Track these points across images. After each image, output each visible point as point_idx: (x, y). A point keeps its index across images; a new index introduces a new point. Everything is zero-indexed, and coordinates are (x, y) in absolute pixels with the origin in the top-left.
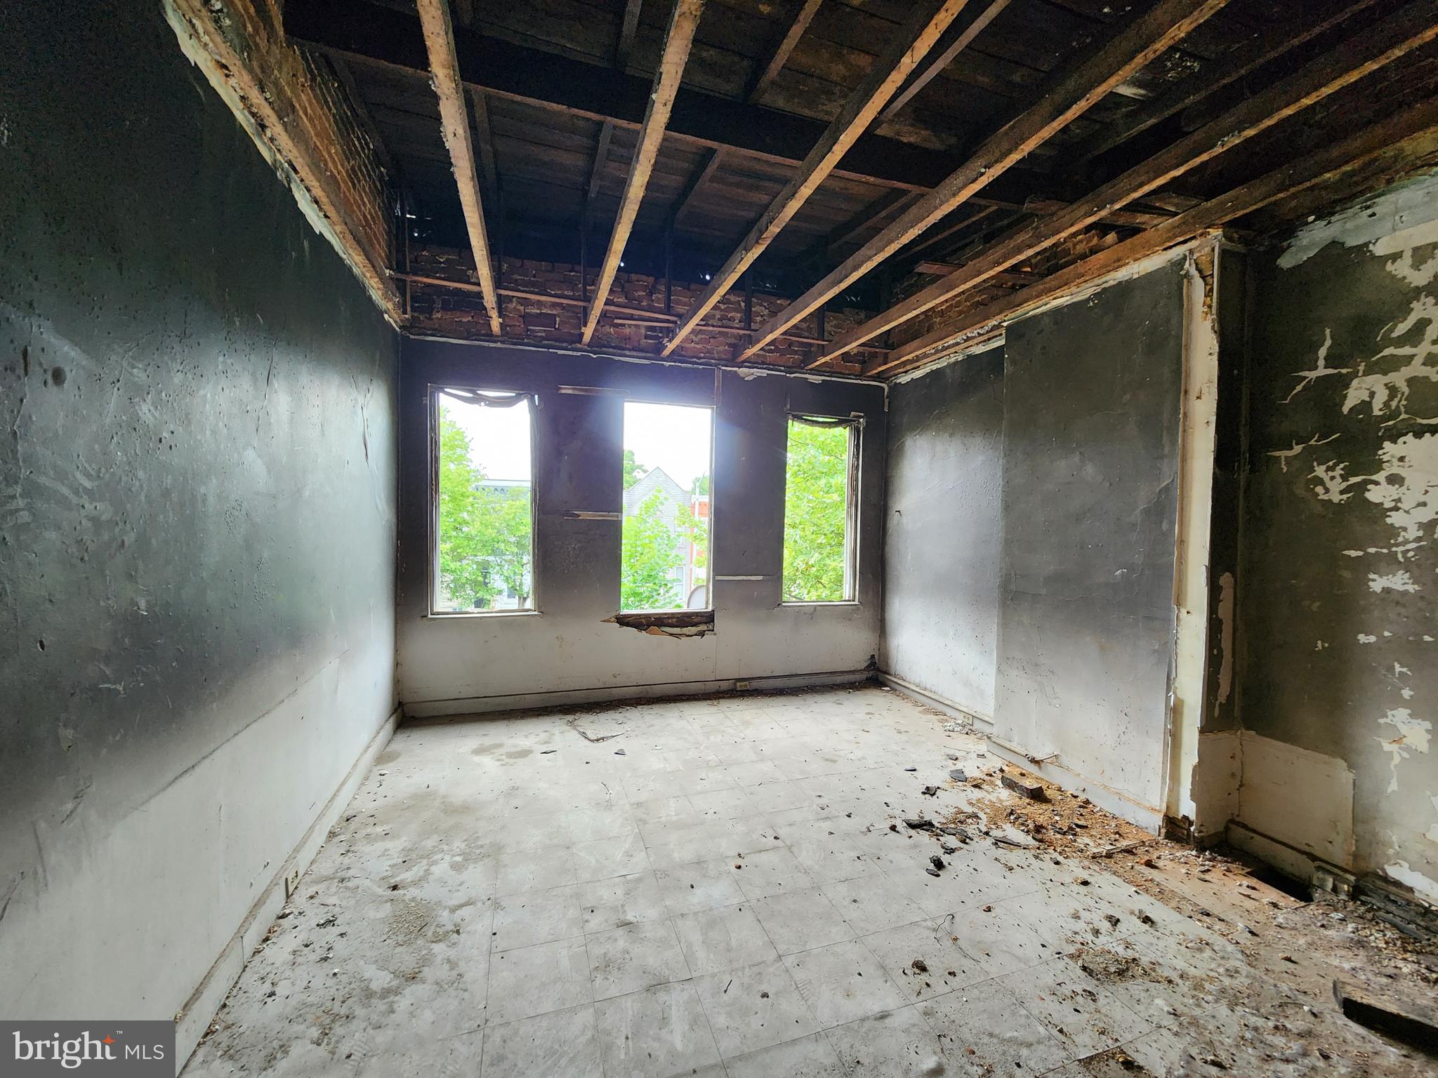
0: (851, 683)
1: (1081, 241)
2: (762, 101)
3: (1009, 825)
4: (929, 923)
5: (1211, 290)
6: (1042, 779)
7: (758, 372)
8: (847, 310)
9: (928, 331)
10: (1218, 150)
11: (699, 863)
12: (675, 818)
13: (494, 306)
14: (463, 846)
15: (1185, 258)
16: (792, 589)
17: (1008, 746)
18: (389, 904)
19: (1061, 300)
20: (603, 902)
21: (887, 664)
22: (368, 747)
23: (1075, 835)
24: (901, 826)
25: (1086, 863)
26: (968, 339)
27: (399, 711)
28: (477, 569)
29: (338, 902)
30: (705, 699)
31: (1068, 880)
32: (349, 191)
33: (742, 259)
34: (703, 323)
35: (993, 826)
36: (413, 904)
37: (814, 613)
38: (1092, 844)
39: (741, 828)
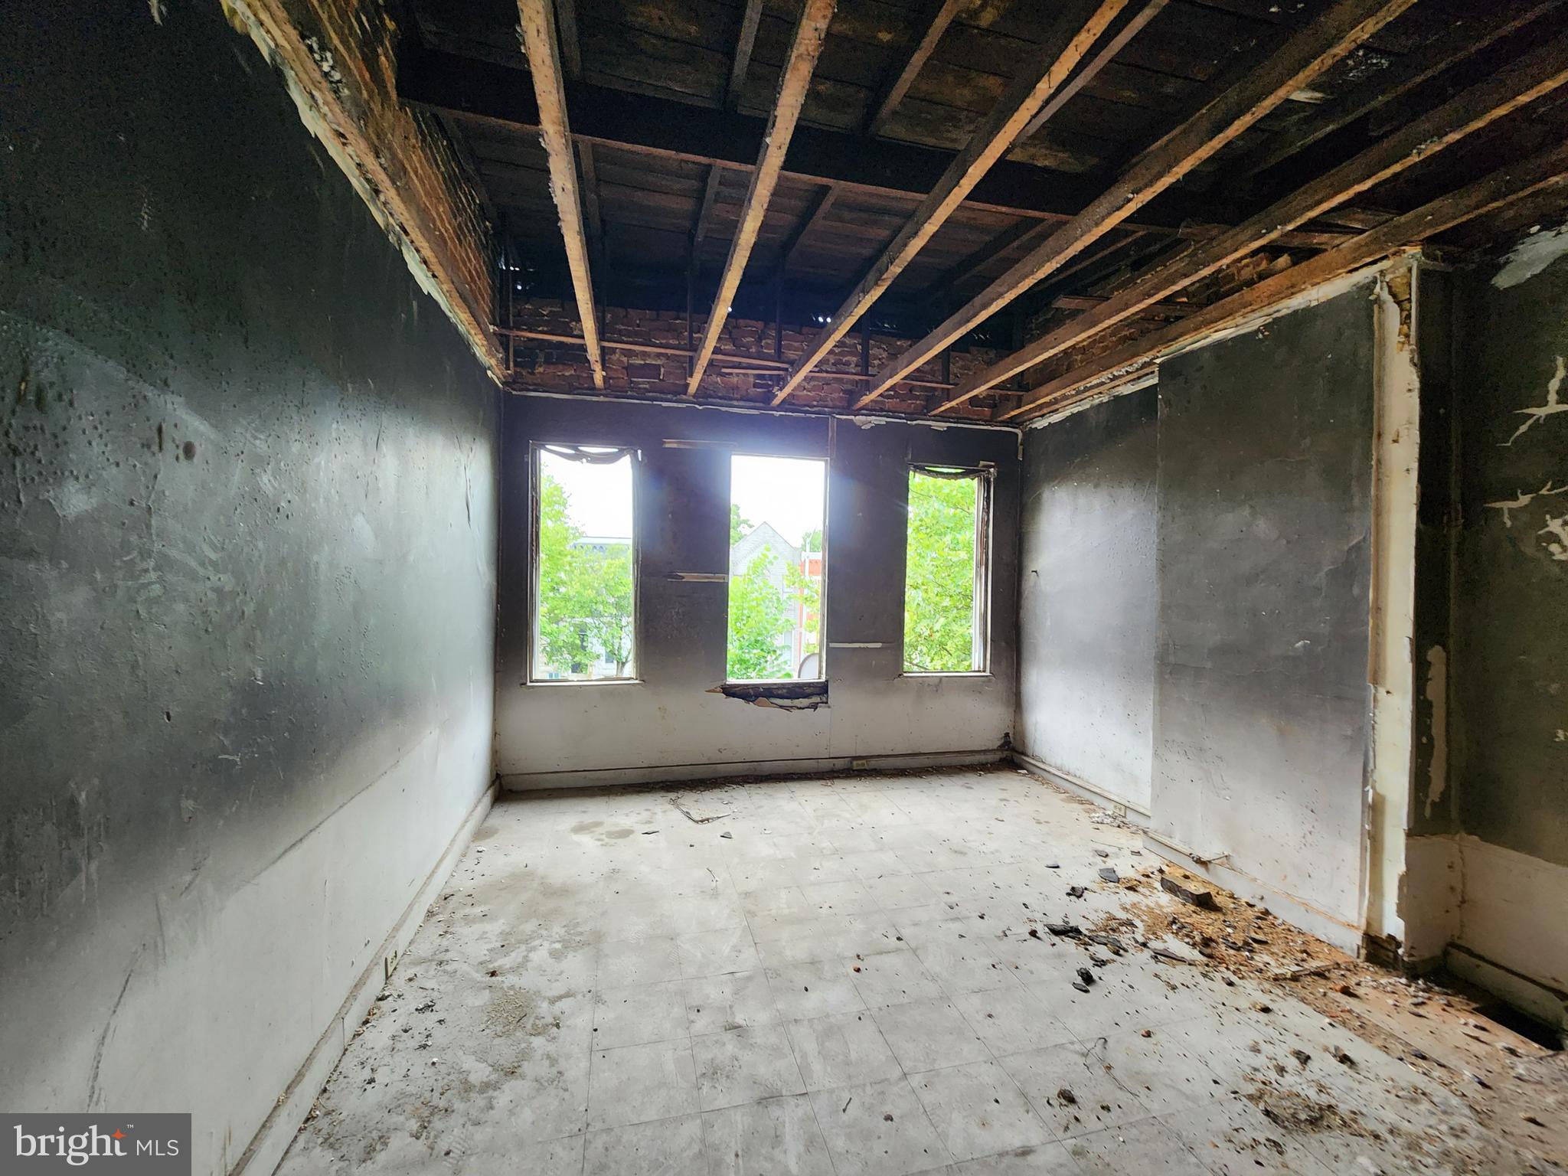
0: (983, 765)
1: (1247, 265)
2: (881, 133)
3: (1171, 935)
4: (1077, 1047)
5: (1409, 316)
6: (1210, 883)
7: (875, 420)
8: (973, 349)
9: (1068, 370)
10: (1414, 159)
11: (814, 963)
12: (786, 911)
13: (598, 359)
14: (562, 931)
15: (1375, 281)
16: (913, 657)
17: (1169, 843)
18: (488, 991)
19: (1225, 332)
20: (710, 1001)
21: (1024, 744)
22: (466, 822)
23: (1250, 951)
24: (1042, 931)
25: (1267, 986)
26: (1115, 378)
27: (497, 783)
28: (575, 631)
29: (436, 987)
30: (819, 779)
31: (1244, 1004)
32: (456, 248)
33: (860, 302)
34: (816, 369)
35: (1151, 937)
36: (512, 993)
37: (937, 686)
38: (1273, 963)
39: (859, 926)
